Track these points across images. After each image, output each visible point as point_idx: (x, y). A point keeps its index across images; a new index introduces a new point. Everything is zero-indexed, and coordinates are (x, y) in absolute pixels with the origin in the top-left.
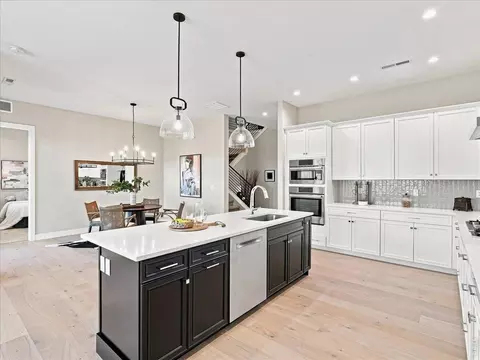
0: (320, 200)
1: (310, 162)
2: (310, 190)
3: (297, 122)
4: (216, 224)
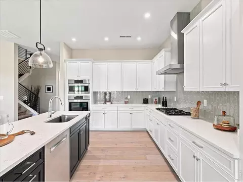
0: (87, 103)
1: (81, 81)
2: (81, 97)
3: (71, 57)
4: (22, 133)
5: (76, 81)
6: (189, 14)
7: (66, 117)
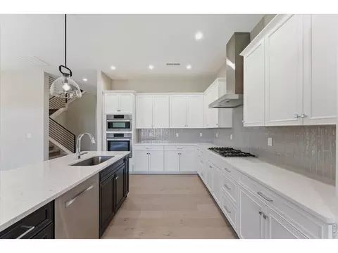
0: (129, 142)
1: (122, 117)
2: (121, 135)
5: (116, 117)
6: (248, 34)
7: (100, 158)
